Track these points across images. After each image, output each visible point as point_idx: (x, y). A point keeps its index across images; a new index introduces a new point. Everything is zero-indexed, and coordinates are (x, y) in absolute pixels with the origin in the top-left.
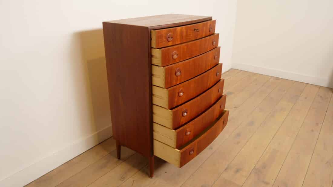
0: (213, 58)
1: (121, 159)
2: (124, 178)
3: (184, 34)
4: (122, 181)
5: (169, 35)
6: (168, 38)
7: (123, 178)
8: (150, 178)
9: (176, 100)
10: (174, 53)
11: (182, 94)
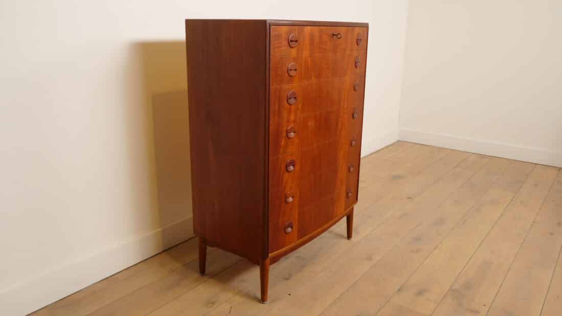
0: (353, 89)
1: (206, 273)
2: (213, 303)
3: (317, 40)
4: (211, 307)
5: (293, 36)
6: (291, 41)
7: (211, 303)
8: (261, 303)
9: (283, 143)
10: (291, 65)
11: (292, 135)
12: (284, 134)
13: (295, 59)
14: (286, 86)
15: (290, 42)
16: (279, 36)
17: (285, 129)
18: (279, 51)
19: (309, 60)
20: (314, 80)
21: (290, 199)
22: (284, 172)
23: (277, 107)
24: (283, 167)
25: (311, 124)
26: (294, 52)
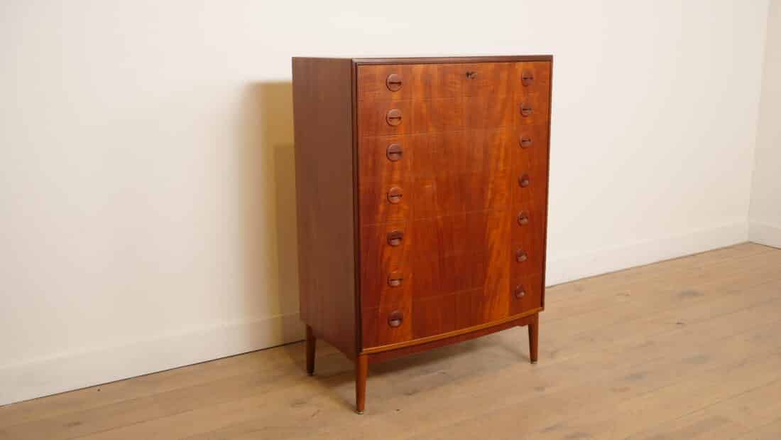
1: (314, 373)
2: (302, 404)
3: (436, 80)
4: (296, 407)
5: (393, 77)
6: (390, 83)
7: (299, 403)
8: (355, 412)
9: (381, 208)
10: (393, 112)
11: (396, 200)
12: (384, 197)
13: (397, 106)
14: (383, 138)
15: (391, 85)
16: (371, 78)
17: (384, 191)
18: (372, 95)
19: (424, 106)
20: (432, 131)
21: (397, 283)
22: (383, 246)
23: (370, 164)
24: (383, 239)
25: (430, 187)
26: (396, 96)
